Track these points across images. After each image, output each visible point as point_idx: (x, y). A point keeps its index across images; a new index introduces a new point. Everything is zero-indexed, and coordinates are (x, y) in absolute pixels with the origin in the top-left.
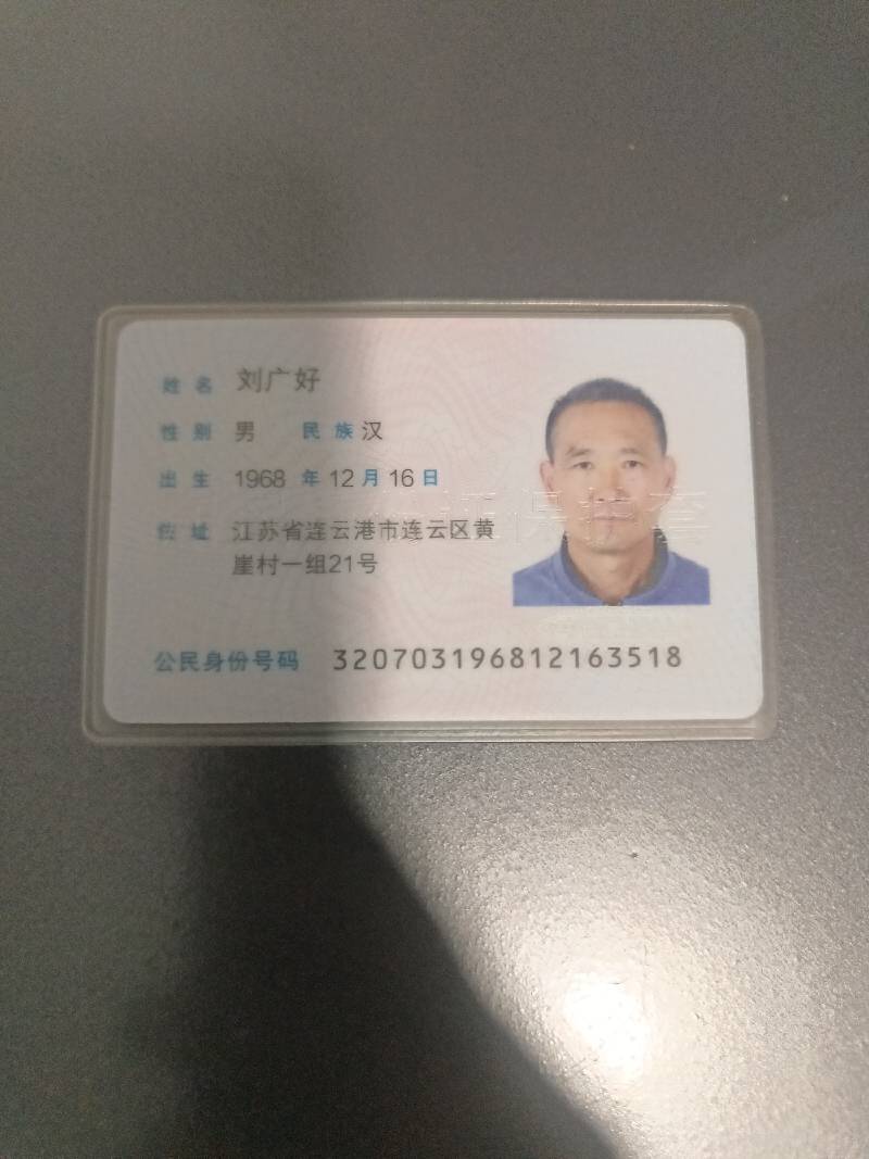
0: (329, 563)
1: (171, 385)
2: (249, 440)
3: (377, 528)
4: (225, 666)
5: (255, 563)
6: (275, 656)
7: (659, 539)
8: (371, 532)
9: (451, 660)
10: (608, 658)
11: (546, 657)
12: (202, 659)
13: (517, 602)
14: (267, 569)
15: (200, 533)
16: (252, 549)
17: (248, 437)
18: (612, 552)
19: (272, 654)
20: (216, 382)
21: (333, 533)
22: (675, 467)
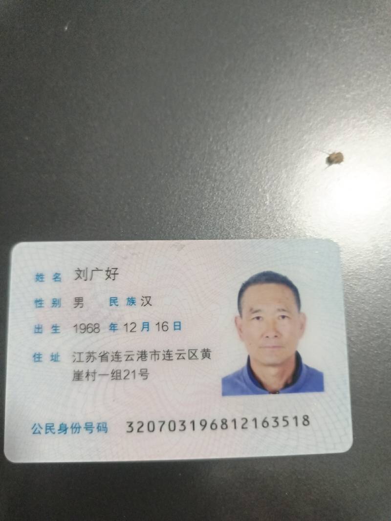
0: (123, 375)
1: (39, 277)
2: (81, 307)
3: (149, 355)
4: (69, 431)
5: (84, 375)
6: (95, 425)
7: (298, 358)
8: (145, 356)
9: (189, 426)
10: (272, 423)
11: (240, 423)
12: (57, 427)
13: (224, 394)
14: (91, 378)
15: (55, 358)
16: (82, 367)
17: (80, 305)
18: (274, 365)
19: (93, 424)
20: (63, 276)
21: (125, 358)
22: (305, 318)
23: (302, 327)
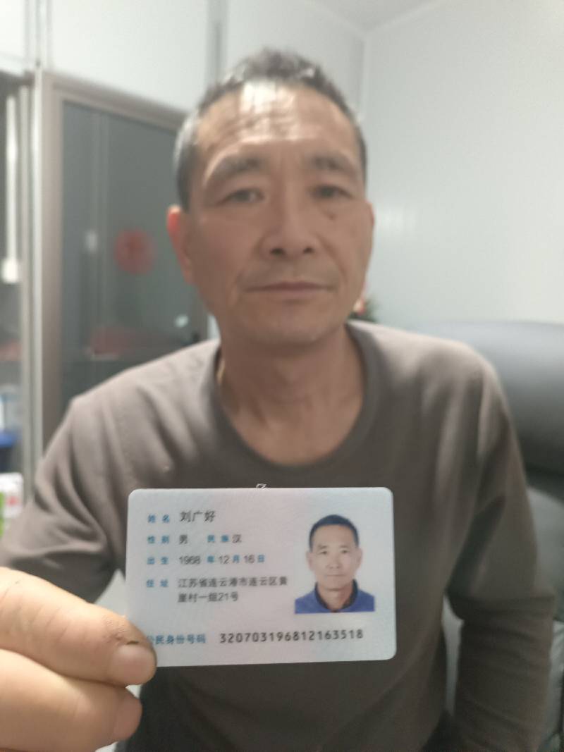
0: (218, 597)
1: (152, 519)
2: (185, 544)
3: (239, 582)
4: (175, 642)
5: (188, 597)
6: (195, 637)
7: (355, 584)
8: (236, 583)
9: (269, 638)
10: (333, 635)
11: (308, 635)
12: (165, 639)
13: (297, 612)
14: (193, 599)
15: (164, 584)
16: (186, 591)
17: (185, 542)
18: (336, 590)
20: (171, 518)
21: (220, 584)
22: (361, 553)
23: (359, 560)
